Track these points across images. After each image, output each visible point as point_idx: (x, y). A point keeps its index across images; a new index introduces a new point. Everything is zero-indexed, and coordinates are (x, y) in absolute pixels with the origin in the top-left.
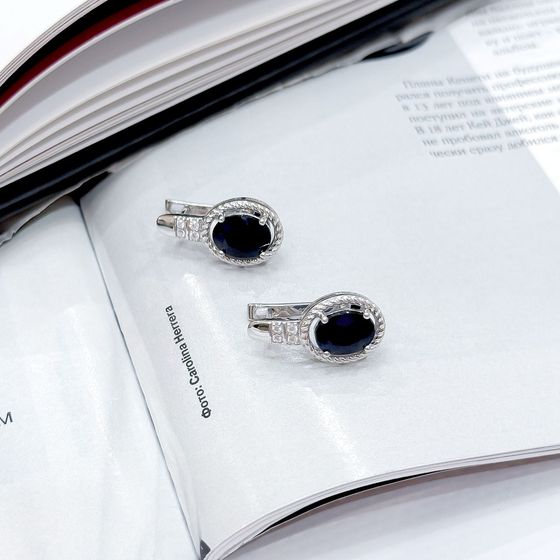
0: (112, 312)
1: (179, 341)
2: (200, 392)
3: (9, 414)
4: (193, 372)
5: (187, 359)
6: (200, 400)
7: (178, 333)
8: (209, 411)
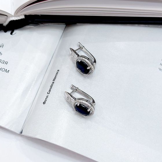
0: (51, 59)
1: (54, 80)
2: (47, 97)
3: (9, 71)
4: (50, 91)
5: (51, 86)
6: (46, 99)
7: (55, 78)
8: (45, 103)
